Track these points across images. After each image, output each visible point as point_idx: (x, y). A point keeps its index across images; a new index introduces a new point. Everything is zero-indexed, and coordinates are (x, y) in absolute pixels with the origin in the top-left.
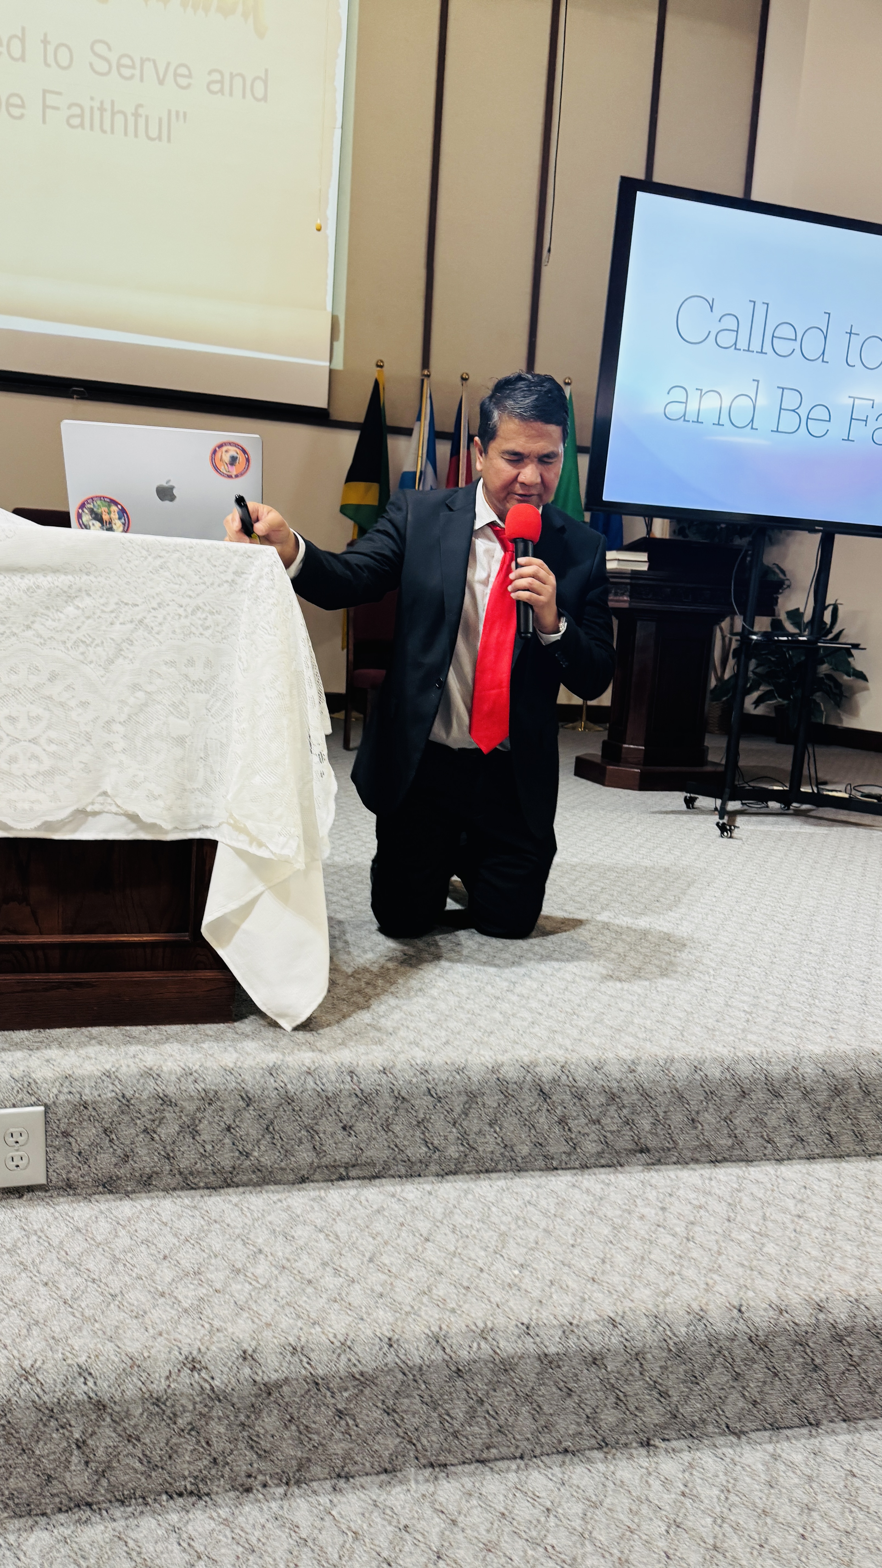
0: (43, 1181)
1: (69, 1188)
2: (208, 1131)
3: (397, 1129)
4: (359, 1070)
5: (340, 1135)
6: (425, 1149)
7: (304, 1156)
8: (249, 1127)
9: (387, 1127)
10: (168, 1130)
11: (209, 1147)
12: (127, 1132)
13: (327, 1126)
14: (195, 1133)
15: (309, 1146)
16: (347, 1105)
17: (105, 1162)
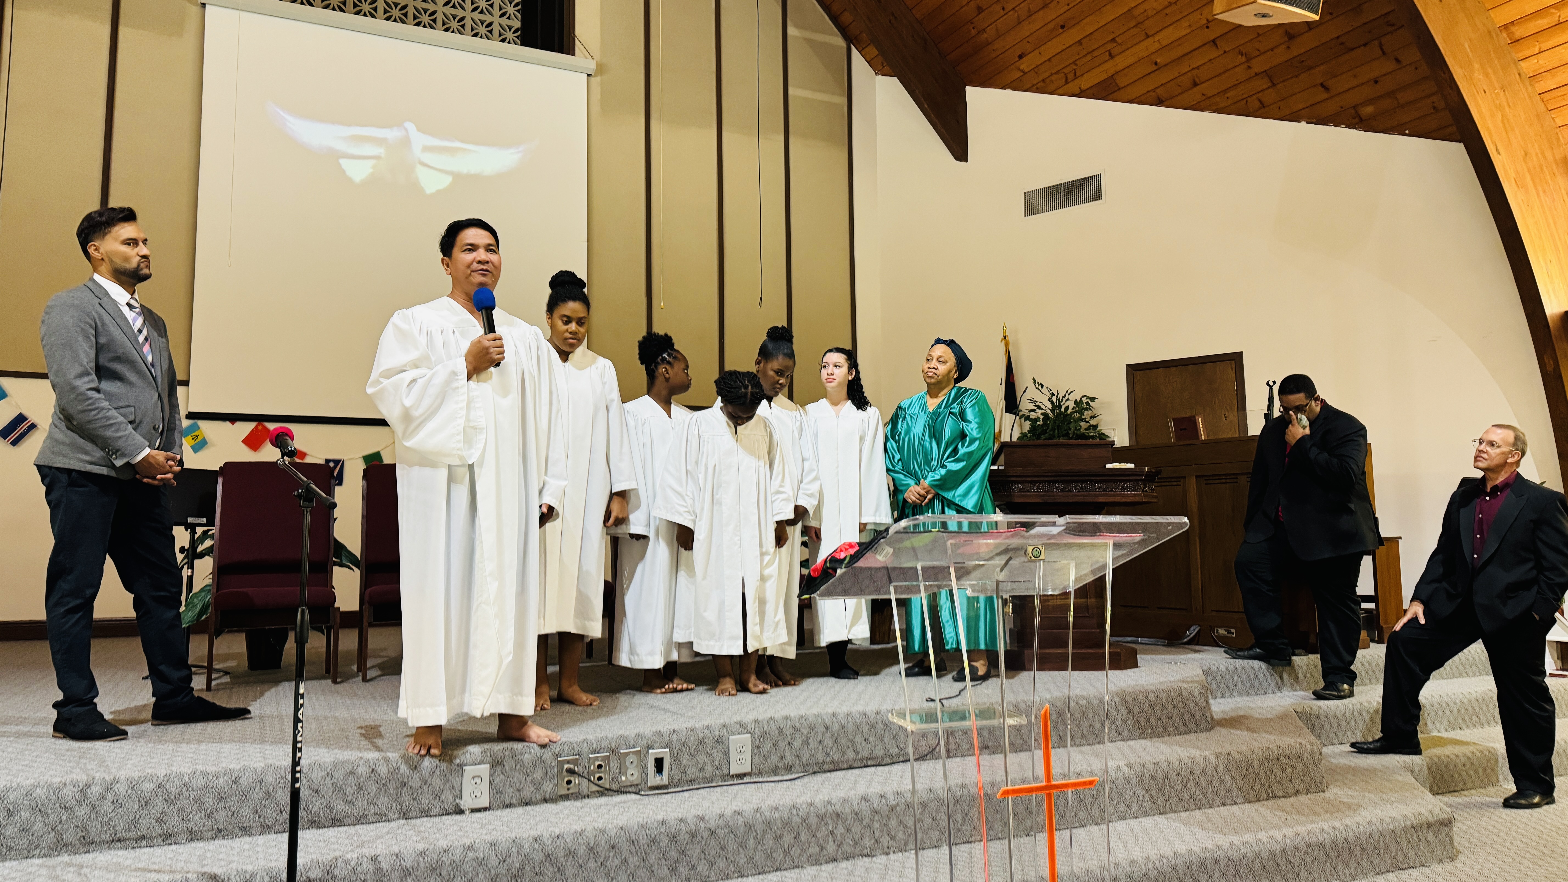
0: (750, 770)
1: (760, 773)
2: (813, 744)
3: (886, 740)
4: (868, 713)
5: (864, 743)
6: (897, 749)
7: (851, 755)
8: (828, 742)
9: (882, 739)
10: (797, 743)
11: (813, 751)
12: (782, 745)
13: (858, 739)
14: (808, 744)
15: (852, 749)
16: (866, 729)
17: (774, 760)
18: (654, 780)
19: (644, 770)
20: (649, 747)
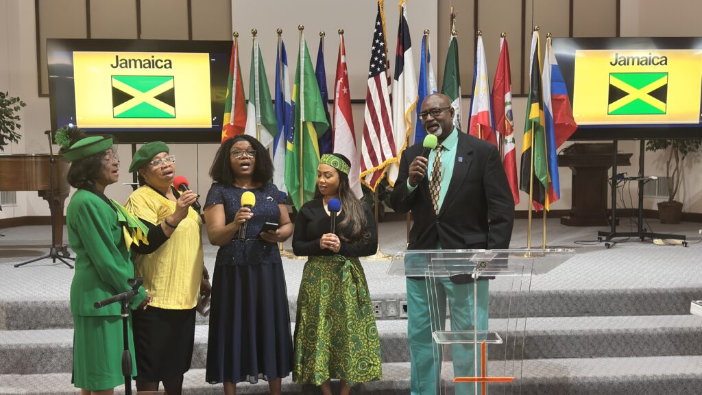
18: (403, 315)
19: (398, 310)
20: (400, 300)
